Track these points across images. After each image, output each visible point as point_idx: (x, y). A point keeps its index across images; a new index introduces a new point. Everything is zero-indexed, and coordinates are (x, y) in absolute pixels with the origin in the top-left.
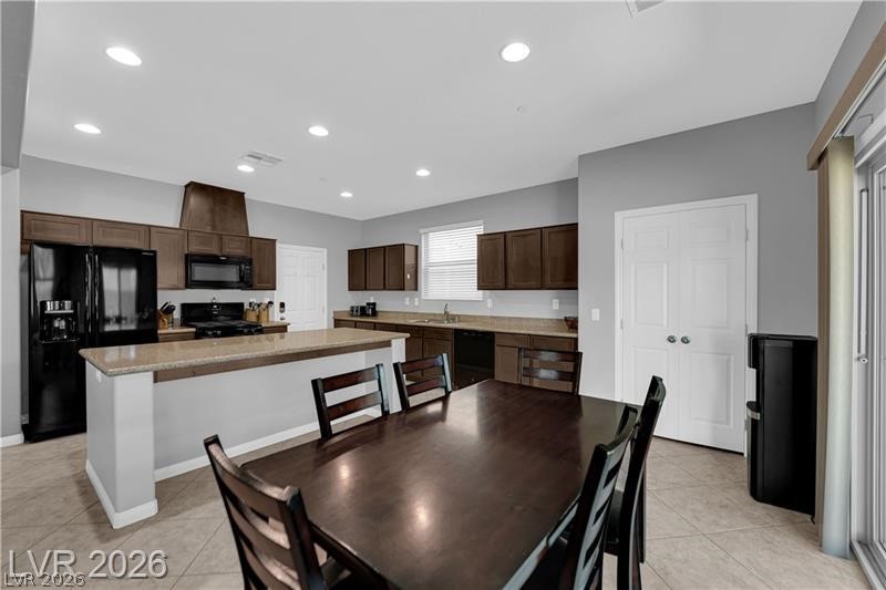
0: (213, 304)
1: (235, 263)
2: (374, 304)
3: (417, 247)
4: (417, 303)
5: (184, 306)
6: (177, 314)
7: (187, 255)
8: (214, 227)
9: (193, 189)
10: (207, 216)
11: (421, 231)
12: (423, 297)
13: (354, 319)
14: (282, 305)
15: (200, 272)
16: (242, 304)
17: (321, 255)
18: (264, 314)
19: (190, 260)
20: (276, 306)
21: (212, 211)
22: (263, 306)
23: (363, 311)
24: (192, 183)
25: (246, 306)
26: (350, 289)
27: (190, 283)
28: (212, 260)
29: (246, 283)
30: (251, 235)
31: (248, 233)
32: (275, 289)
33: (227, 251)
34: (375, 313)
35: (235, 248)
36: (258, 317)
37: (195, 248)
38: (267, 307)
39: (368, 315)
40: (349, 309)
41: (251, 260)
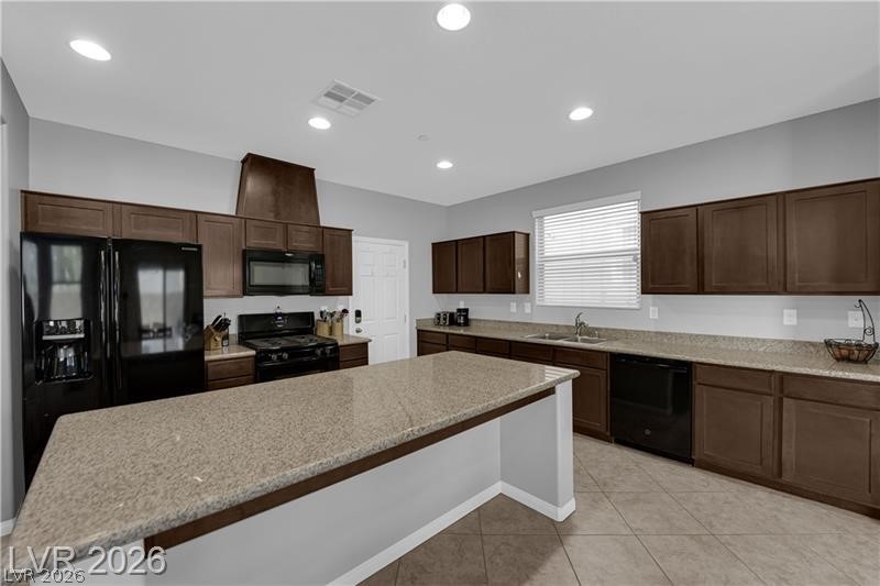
0: (277, 315)
1: (303, 261)
2: (466, 310)
3: (528, 235)
4: (528, 310)
5: (241, 318)
6: (233, 330)
7: (244, 252)
8: (277, 215)
9: (252, 164)
10: (270, 199)
11: (535, 214)
12: (538, 303)
13: (442, 330)
14: (358, 314)
15: (262, 273)
16: (312, 313)
17: (402, 249)
18: (338, 325)
19: (248, 258)
20: (352, 315)
21: (275, 193)
22: (336, 316)
23: (452, 319)
24: (249, 155)
25: (317, 317)
26: (434, 292)
27: (248, 289)
28: (277, 257)
29: (316, 288)
30: (322, 224)
31: (318, 221)
32: (351, 294)
33: (294, 245)
34: (467, 322)
35: (303, 242)
36: (331, 330)
37: (254, 242)
38: (342, 316)
39: (459, 325)
40: (433, 317)
41: (323, 256)
